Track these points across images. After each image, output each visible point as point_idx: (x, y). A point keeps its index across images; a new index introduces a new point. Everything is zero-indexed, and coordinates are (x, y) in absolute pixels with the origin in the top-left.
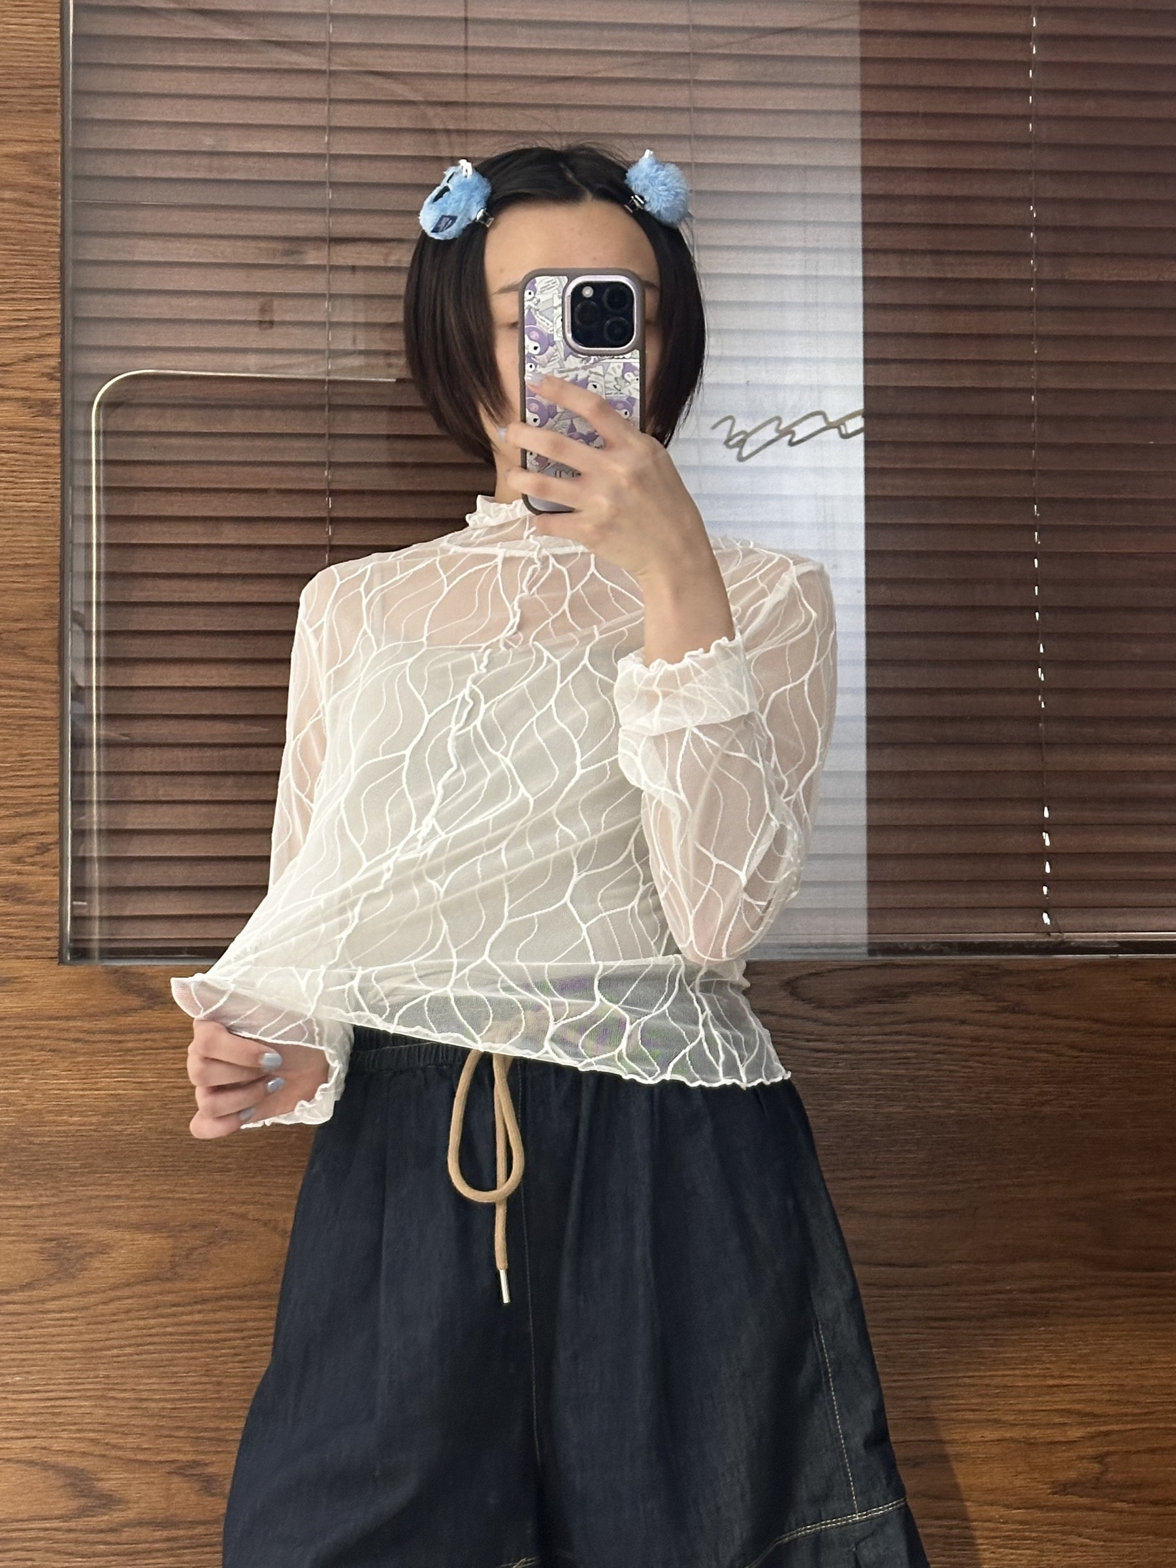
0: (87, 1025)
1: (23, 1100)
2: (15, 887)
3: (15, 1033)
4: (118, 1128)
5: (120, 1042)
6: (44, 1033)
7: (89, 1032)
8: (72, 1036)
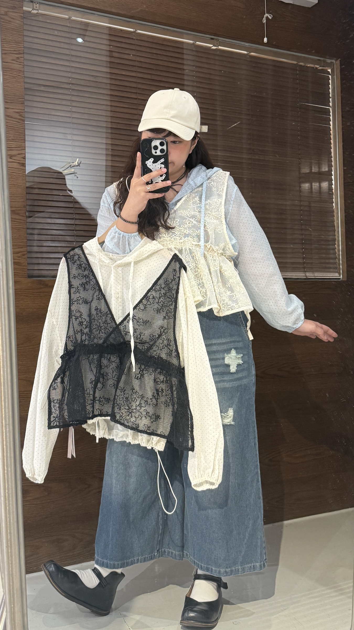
0: (33, 291)
1: (21, 306)
2: (19, 263)
3: (19, 292)
4: (40, 312)
5: (39, 294)
6: (25, 292)
7: (34, 292)
8: (30, 293)
